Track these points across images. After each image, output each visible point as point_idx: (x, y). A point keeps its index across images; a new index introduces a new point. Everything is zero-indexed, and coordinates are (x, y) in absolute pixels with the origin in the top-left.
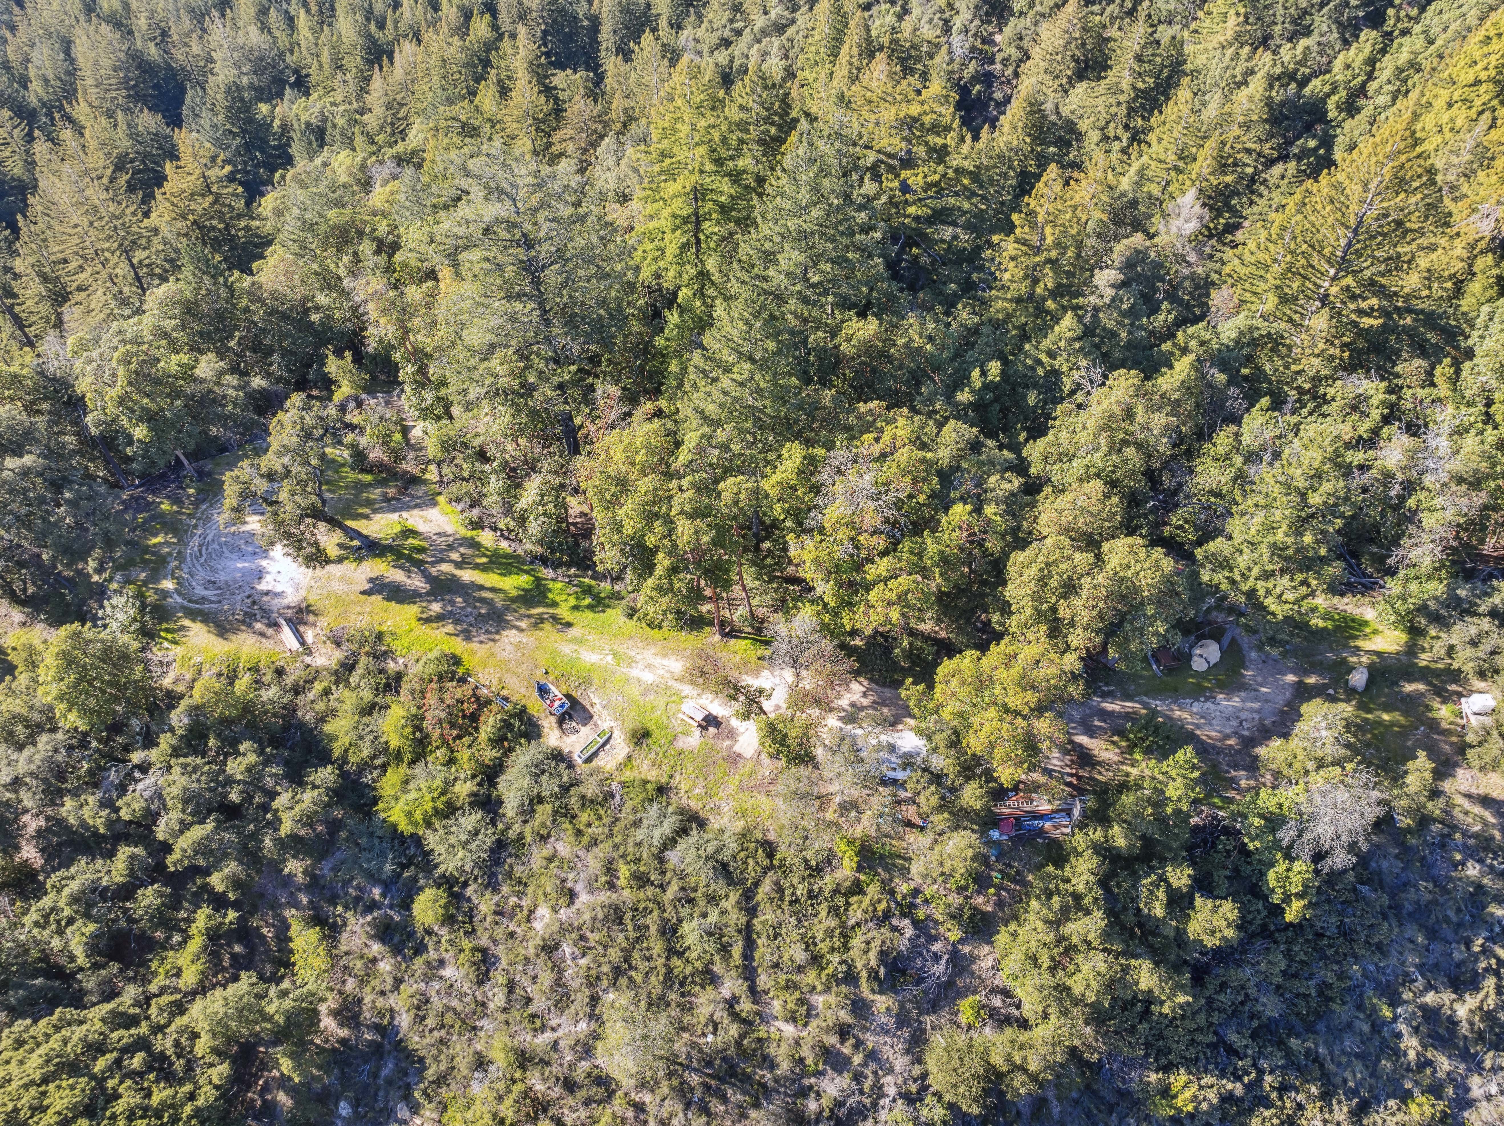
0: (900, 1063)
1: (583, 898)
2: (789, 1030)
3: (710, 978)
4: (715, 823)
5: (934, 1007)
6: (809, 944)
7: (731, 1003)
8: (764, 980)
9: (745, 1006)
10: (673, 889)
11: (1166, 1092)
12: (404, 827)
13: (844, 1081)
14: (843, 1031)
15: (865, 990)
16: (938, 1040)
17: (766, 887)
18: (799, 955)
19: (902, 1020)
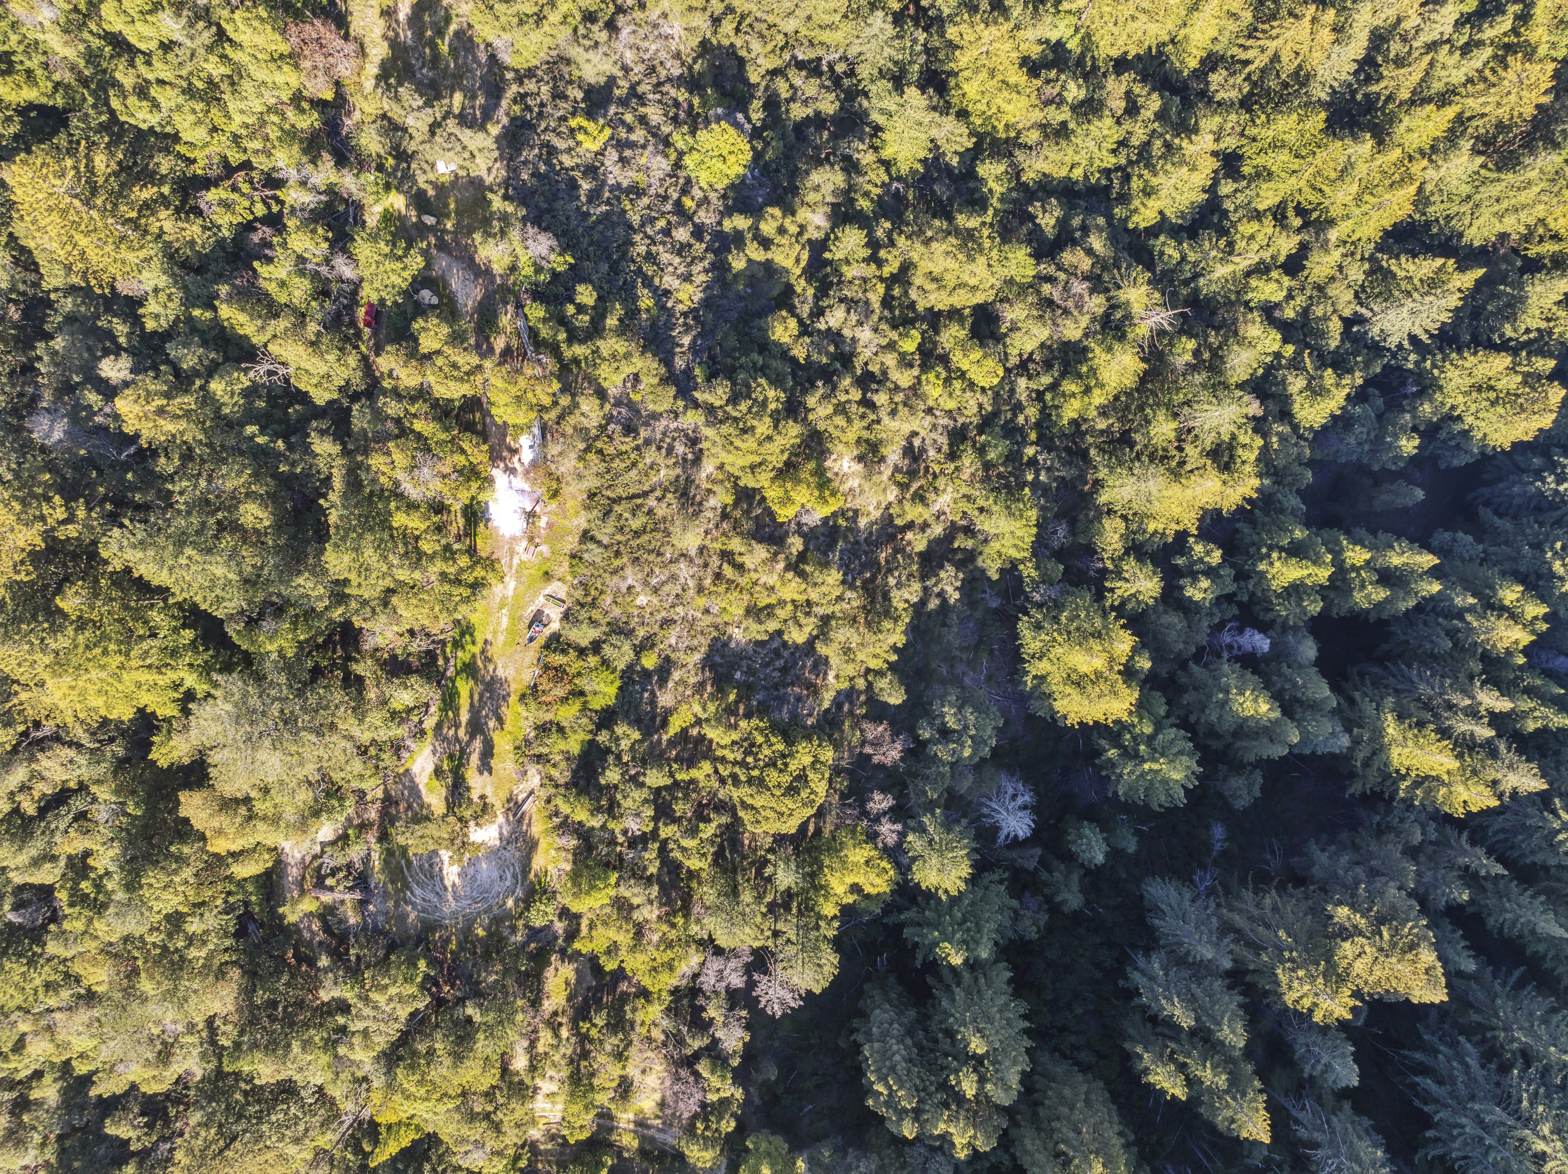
0: (664, 422)
1: (630, 581)
2: (663, 472)
3: (650, 512)
4: (585, 525)
5: (638, 412)
6: (628, 469)
7: (659, 500)
8: (646, 488)
9: (658, 493)
10: (619, 537)
11: (648, 310)
12: (618, 683)
13: (677, 444)
14: (659, 448)
15: (640, 442)
16: (651, 407)
17: (608, 493)
18: (634, 472)
19: (648, 424)
